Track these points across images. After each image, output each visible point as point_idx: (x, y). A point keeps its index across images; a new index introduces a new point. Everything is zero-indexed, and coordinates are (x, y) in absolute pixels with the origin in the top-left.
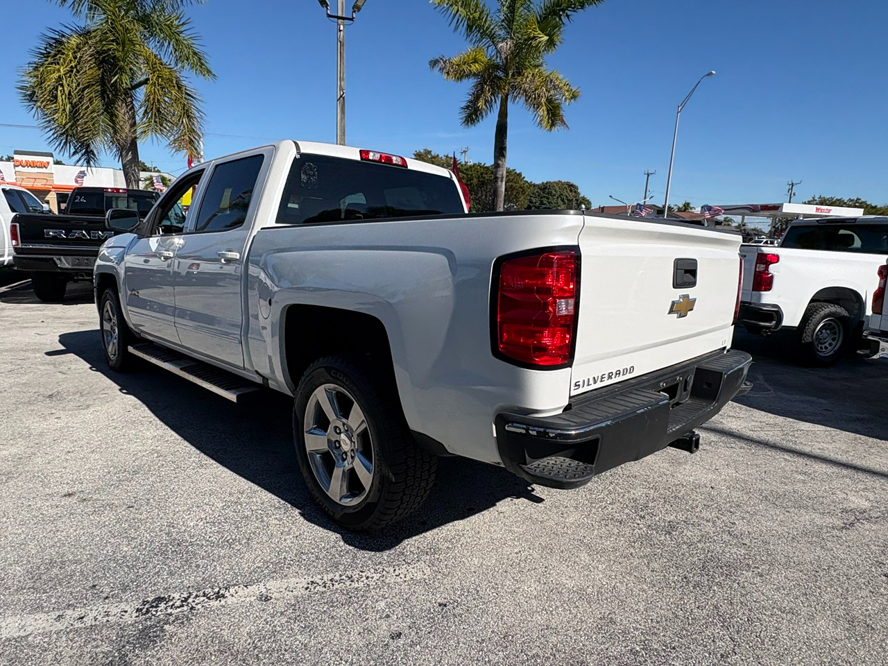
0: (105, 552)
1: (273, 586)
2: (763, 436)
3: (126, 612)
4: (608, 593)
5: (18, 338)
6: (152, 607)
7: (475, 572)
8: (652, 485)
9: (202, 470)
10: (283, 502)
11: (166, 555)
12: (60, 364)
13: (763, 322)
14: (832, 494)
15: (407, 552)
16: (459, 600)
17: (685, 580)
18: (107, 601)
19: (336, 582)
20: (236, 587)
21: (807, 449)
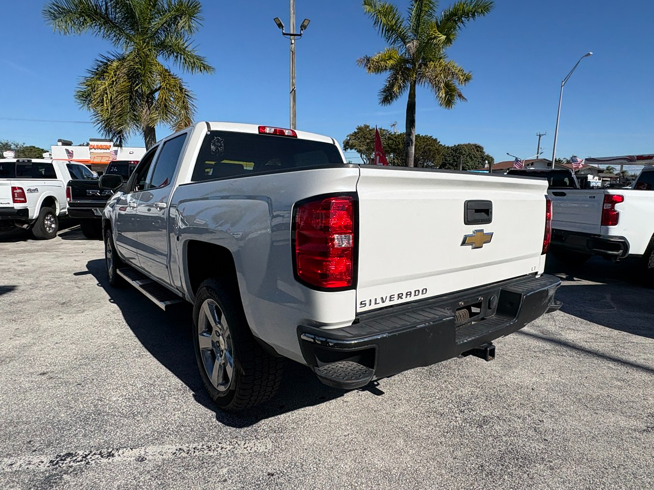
0: (48, 417)
1: (152, 451)
2: (594, 346)
3: (42, 462)
4: (409, 475)
5: (61, 263)
6: (61, 460)
7: (306, 449)
8: (480, 384)
9: (139, 360)
10: (184, 385)
11: (87, 421)
12: (80, 282)
13: (612, 251)
14: (644, 399)
15: (260, 429)
16: (285, 471)
17: (480, 468)
18: (34, 453)
19: (198, 450)
20: (125, 449)
21: (632, 359)
